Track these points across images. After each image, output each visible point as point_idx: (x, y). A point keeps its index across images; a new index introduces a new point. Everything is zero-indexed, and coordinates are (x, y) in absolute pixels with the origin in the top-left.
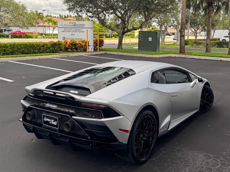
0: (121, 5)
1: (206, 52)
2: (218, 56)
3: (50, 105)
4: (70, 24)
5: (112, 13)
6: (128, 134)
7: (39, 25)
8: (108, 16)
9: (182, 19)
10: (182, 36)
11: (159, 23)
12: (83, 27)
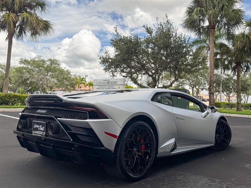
0: (153, 66)
1: (237, 111)
2: (248, 113)
3: (41, 111)
4: (104, 82)
5: (144, 74)
6: (116, 140)
7: (81, 89)
8: (141, 76)
9: (211, 77)
10: (211, 94)
11: (190, 85)
12: (116, 84)
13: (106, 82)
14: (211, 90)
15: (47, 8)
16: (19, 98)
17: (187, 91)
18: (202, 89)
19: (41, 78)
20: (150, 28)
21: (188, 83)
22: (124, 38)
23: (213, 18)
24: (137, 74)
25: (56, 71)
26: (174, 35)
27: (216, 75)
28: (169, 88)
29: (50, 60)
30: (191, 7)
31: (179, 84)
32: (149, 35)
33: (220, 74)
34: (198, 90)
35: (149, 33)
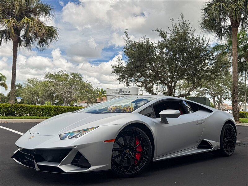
4: (117, 91)
9: (234, 83)
10: (235, 102)
11: (211, 94)
12: (129, 94)
13: (119, 91)
14: (234, 98)
15: (51, 13)
16: (26, 108)
17: (206, 99)
18: (225, 99)
19: (65, 92)
20: (163, 32)
21: (209, 92)
22: (135, 43)
23: (235, 13)
24: (152, 83)
25: (78, 84)
26: (191, 37)
27: (240, 83)
28: (186, 96)
29: (73, 74)
30: (210, 4)
31: (199, 93)
32: (163, 39)
33: (245, 82)
34: (220, 100)
35: (164, 38)
